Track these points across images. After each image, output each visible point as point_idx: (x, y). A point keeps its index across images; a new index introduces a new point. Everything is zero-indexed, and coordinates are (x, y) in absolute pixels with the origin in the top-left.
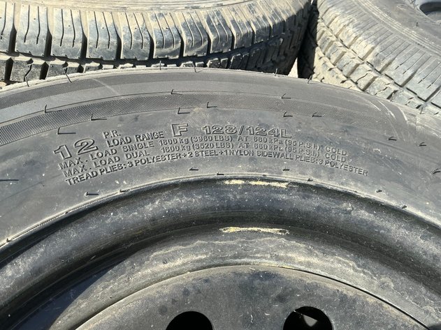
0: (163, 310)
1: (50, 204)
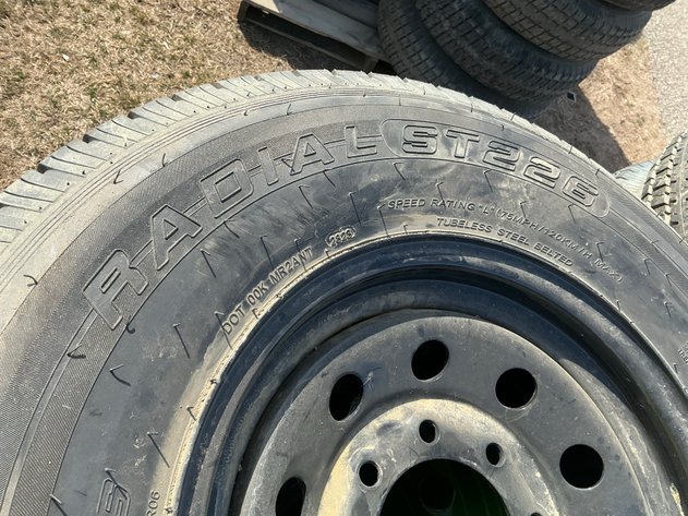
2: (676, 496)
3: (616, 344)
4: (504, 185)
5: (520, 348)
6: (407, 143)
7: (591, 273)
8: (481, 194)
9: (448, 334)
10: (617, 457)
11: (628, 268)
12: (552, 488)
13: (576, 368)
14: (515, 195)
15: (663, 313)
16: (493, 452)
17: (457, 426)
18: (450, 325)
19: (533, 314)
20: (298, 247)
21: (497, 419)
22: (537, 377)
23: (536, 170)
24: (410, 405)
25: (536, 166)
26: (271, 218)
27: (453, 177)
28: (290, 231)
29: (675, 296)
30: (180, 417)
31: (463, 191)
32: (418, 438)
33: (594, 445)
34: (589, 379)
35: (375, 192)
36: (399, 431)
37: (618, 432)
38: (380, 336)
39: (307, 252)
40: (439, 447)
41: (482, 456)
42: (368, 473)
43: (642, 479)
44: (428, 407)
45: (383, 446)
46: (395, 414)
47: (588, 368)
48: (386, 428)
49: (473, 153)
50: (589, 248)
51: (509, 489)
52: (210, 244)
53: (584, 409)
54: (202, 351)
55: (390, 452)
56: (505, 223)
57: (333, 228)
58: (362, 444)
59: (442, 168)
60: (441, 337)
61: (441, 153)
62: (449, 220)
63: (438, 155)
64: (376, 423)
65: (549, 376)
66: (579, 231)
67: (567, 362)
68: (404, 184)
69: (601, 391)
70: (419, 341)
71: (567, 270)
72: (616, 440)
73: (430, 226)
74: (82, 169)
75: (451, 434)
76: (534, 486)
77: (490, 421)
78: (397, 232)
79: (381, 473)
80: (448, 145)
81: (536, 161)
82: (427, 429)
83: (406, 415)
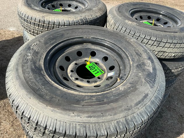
0: (77, 50)
1: (65, 39)
2: (85, 44)
3: (64, 44)
4: (37, 50)
5: (62, 56)
6: (27, 61)
7: (53, 44)
8: (38, 54)
9: (59, 65)
10: (79, 49)
11: (53, 39)
12: (82, 58)
13: (66, 51)
14: (38, 49)
15: (61, 37)
16: (76, 64)
17: (72, 68)
18: (57, 64)
19: (57, 54)
20: (44, 78)
21: (72, 63)
22: (67, 56)
23: (35, 46)
24: (68, 73)
25: (34, 45)
26: (39, 80)
27: (34, 57)
28: (41, 78)
29: (58, 35)
30: (68, 92)
31: (37, 56)
32: (73, 72)
33: (77, 51)
34: (68, 49)
35: (36, 67)
36: (72, 75)
37: (76, 48)
38: (58, 73)
39: (45, 77)
40: (75, 70)
41: (76, 66)
42: (77, 79)
43: (82, 47)
44: (69, 71)
45: (74, 77)
46: (69, 75)
47: (66, 49)
48: (71, 76)
49: (30, 53)
50: (49, 43)
51: (81, 63)
52: (43, 87)
53: (72, 51)
54: (59, 89)
55: (74, 76)
56: (43, 52)
57: (41, 73)
58: (73, 79)
59: (32, 58)
60: (59, 66)
61: (30, 57)
62: (41, 59)
63: (30, 58)
64: (70, 77)
65: (67, 54)
66: (46, 43)
67: (65, 52)
68: (34, 63)
69: (70, 48)
70: (59, 69)
71: (52, 47)
72: (77, 49)
73: (42, 62)
74: (26, 104)
75: (73, 68)
76: (81, 60)
77: (72, 64)
78: (43, 66)
79: (77, 77)
80: (28, 56)
81: (33, 45)
82: (72, 71)
83: (69, 74)
